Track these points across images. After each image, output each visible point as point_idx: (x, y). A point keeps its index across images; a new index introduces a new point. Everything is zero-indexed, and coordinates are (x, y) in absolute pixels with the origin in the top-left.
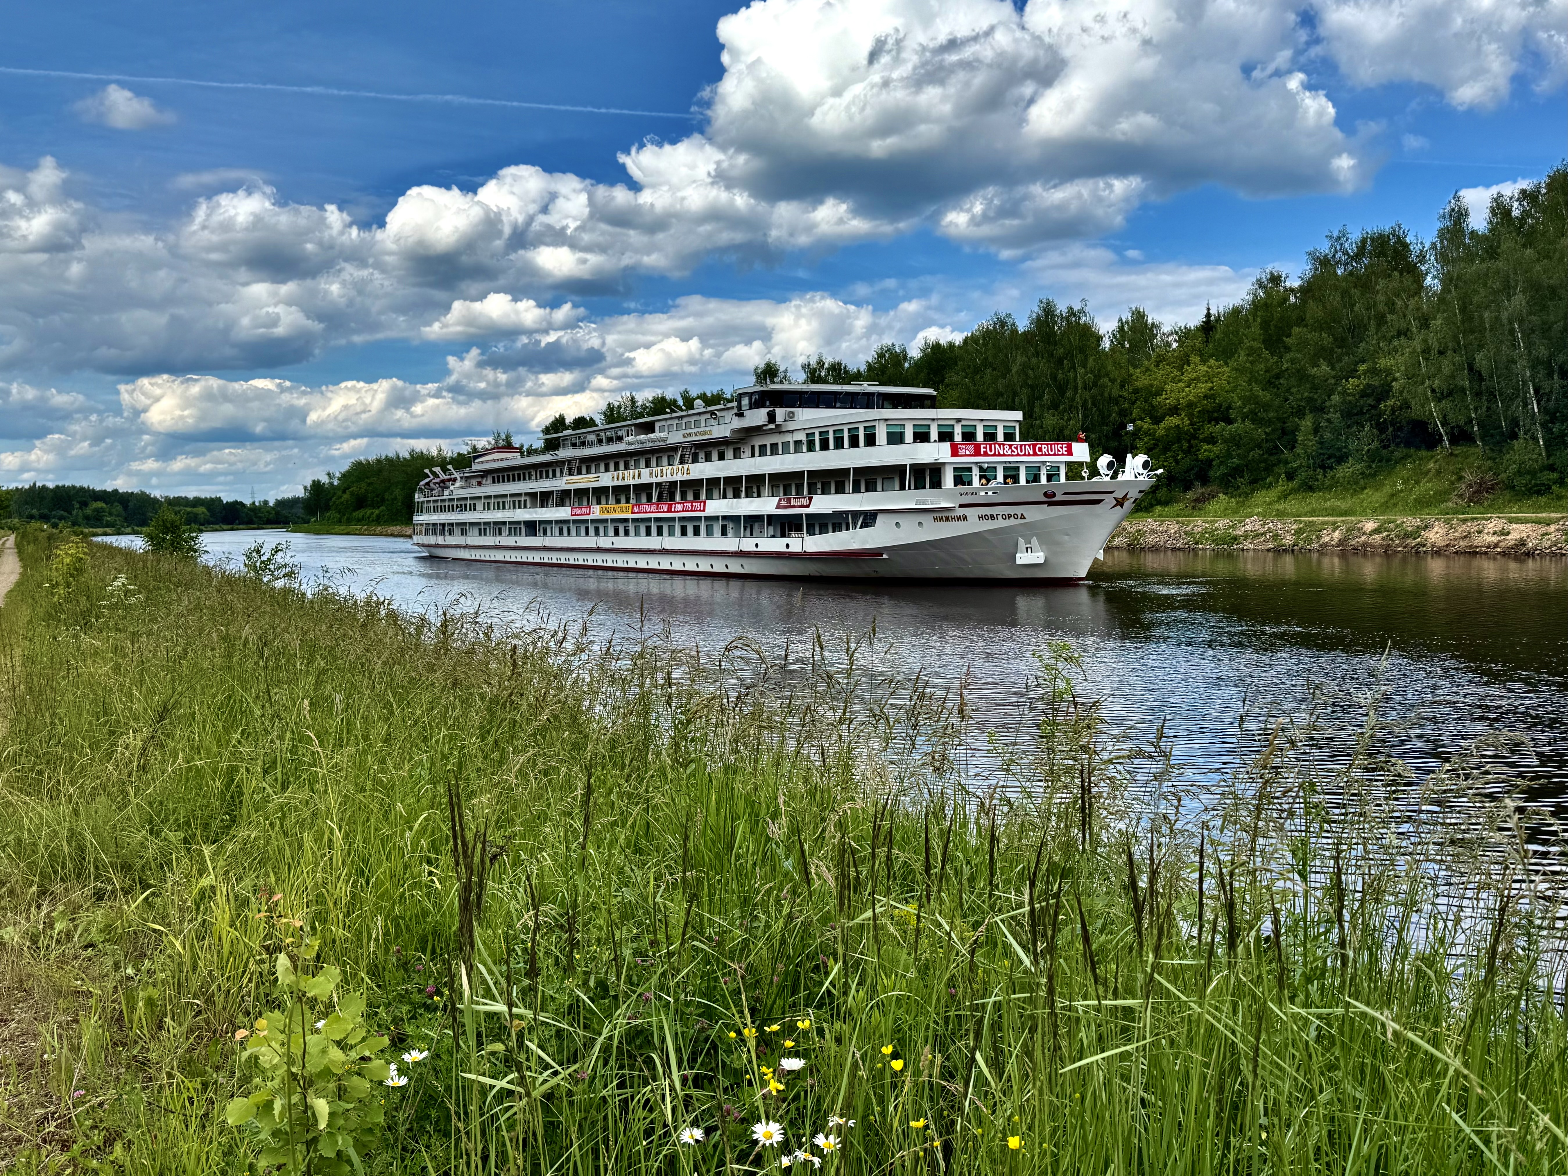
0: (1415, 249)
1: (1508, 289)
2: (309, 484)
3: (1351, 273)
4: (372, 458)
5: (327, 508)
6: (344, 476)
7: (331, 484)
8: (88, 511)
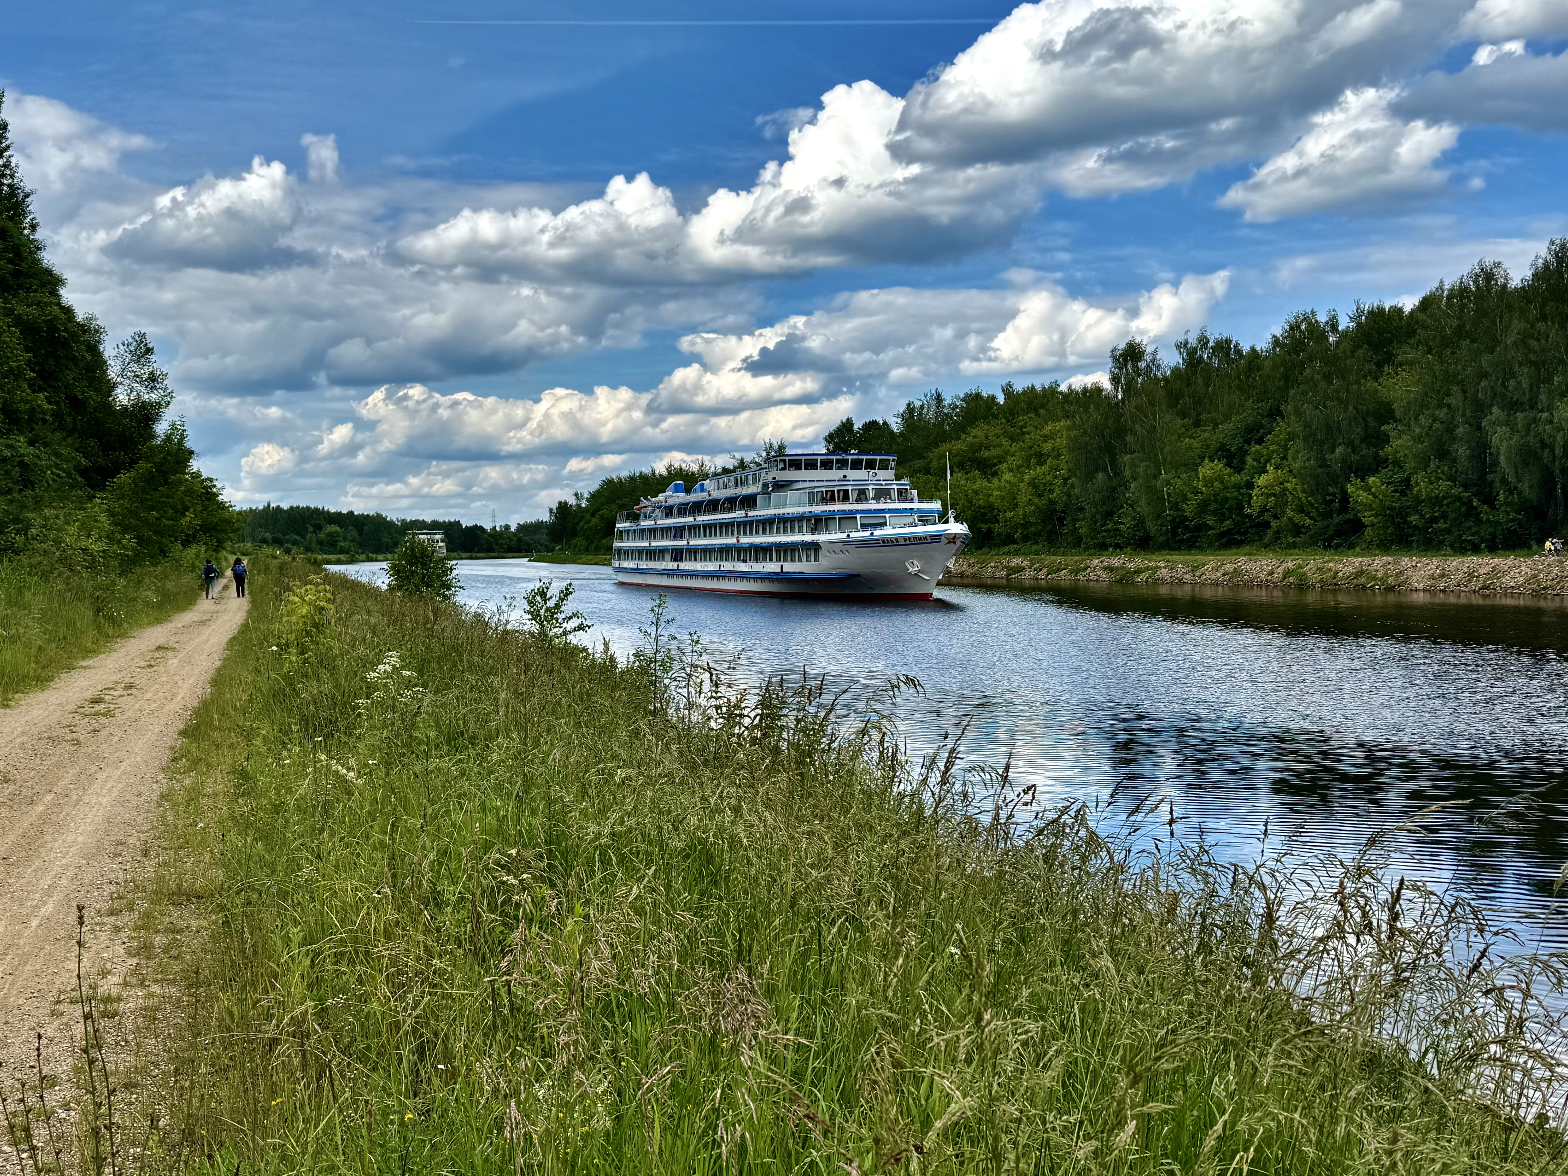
8: (322, 536)
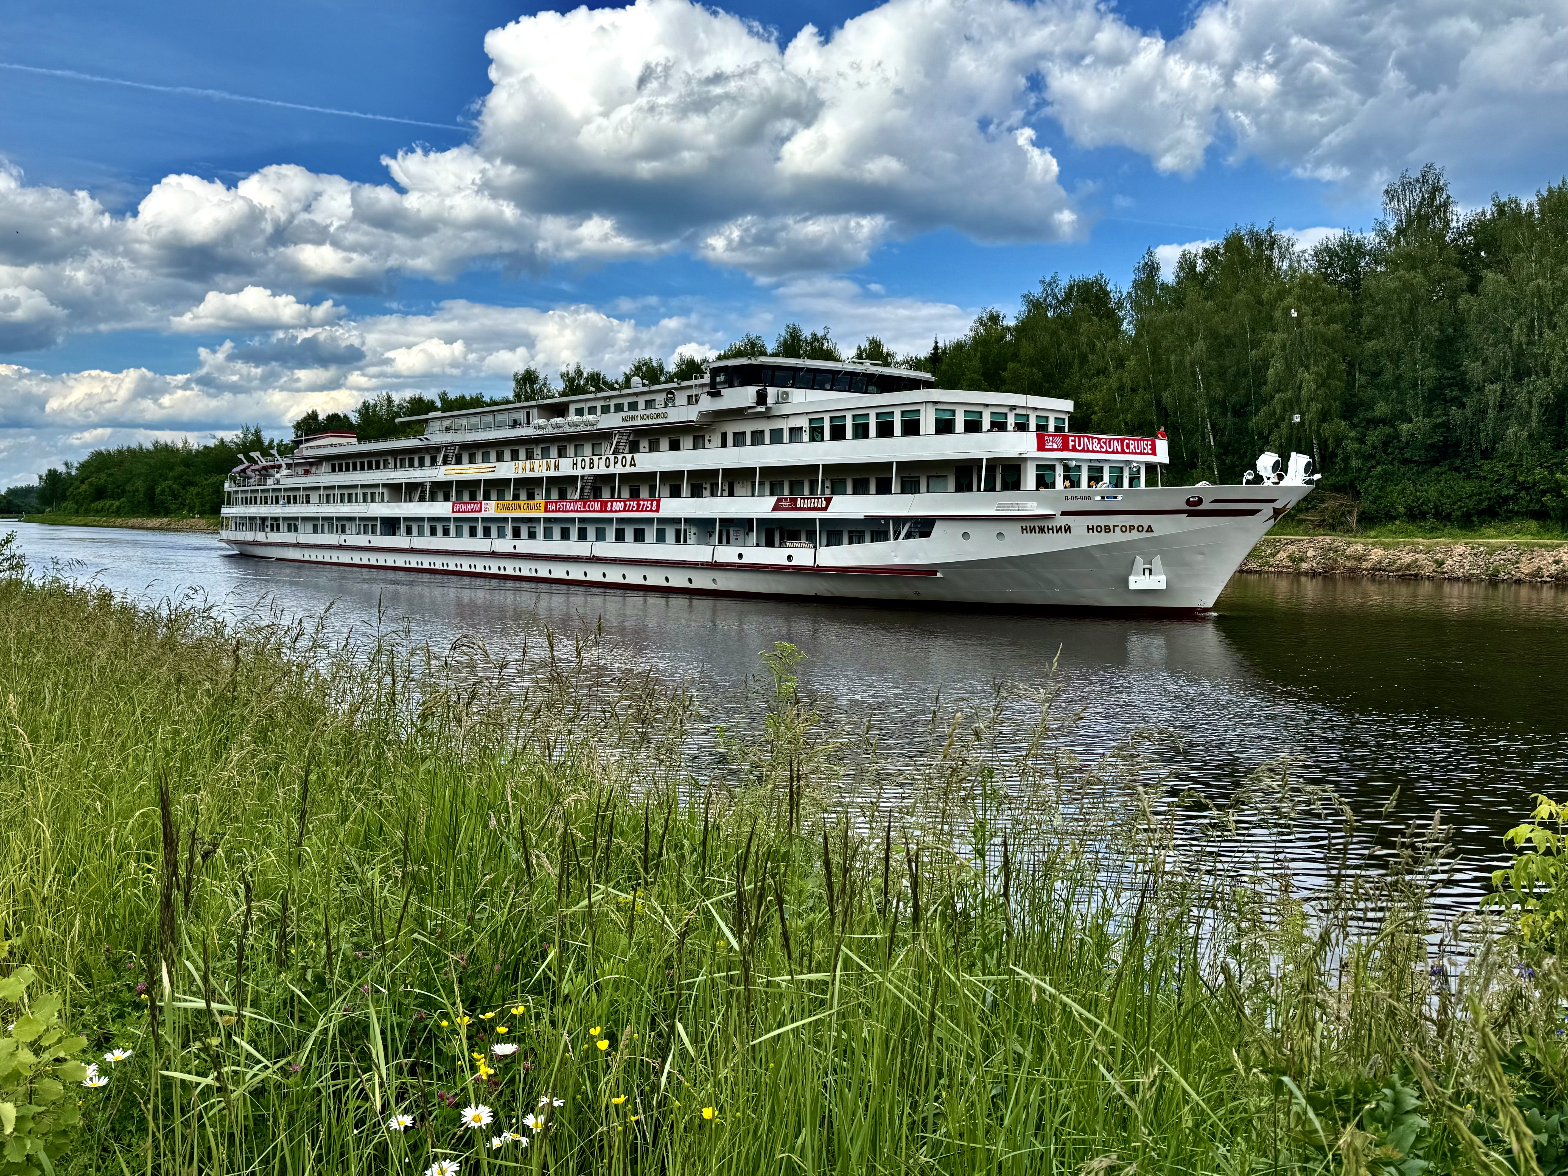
0: (1114, 296)
1: (1191, 336)
2: (44, 473)
3: (1059, 316)
4: (113, 448)
5: (64, 498)
6: (83, 466)
7: (69, 474)
